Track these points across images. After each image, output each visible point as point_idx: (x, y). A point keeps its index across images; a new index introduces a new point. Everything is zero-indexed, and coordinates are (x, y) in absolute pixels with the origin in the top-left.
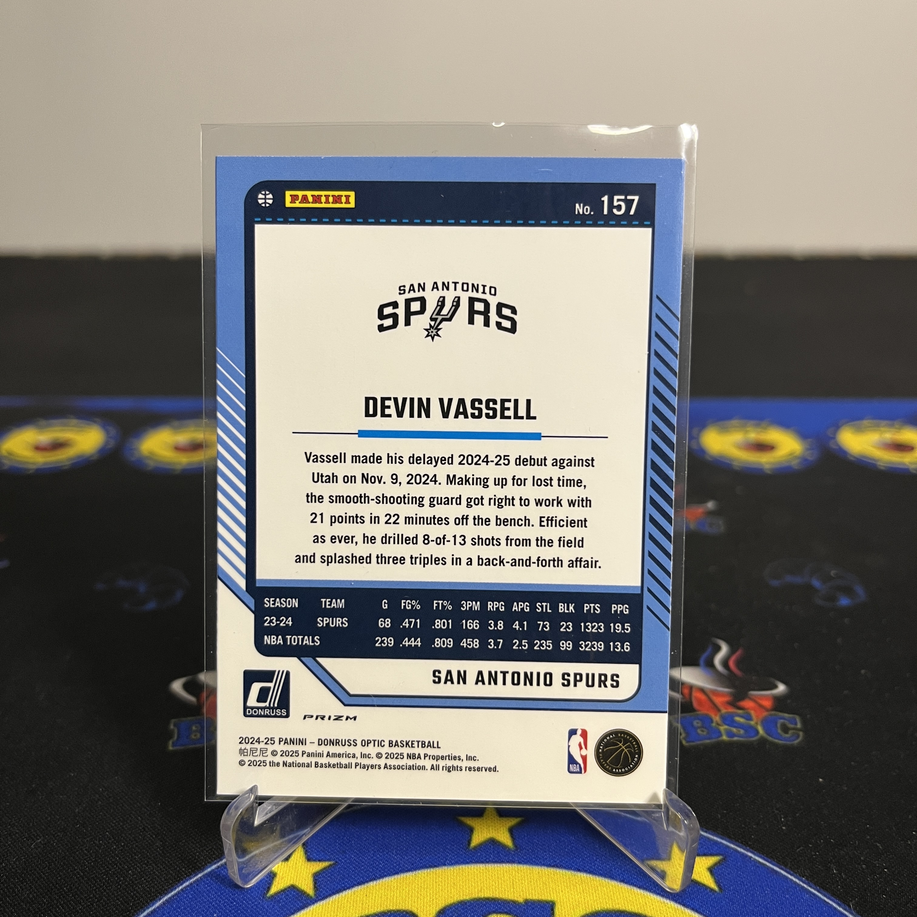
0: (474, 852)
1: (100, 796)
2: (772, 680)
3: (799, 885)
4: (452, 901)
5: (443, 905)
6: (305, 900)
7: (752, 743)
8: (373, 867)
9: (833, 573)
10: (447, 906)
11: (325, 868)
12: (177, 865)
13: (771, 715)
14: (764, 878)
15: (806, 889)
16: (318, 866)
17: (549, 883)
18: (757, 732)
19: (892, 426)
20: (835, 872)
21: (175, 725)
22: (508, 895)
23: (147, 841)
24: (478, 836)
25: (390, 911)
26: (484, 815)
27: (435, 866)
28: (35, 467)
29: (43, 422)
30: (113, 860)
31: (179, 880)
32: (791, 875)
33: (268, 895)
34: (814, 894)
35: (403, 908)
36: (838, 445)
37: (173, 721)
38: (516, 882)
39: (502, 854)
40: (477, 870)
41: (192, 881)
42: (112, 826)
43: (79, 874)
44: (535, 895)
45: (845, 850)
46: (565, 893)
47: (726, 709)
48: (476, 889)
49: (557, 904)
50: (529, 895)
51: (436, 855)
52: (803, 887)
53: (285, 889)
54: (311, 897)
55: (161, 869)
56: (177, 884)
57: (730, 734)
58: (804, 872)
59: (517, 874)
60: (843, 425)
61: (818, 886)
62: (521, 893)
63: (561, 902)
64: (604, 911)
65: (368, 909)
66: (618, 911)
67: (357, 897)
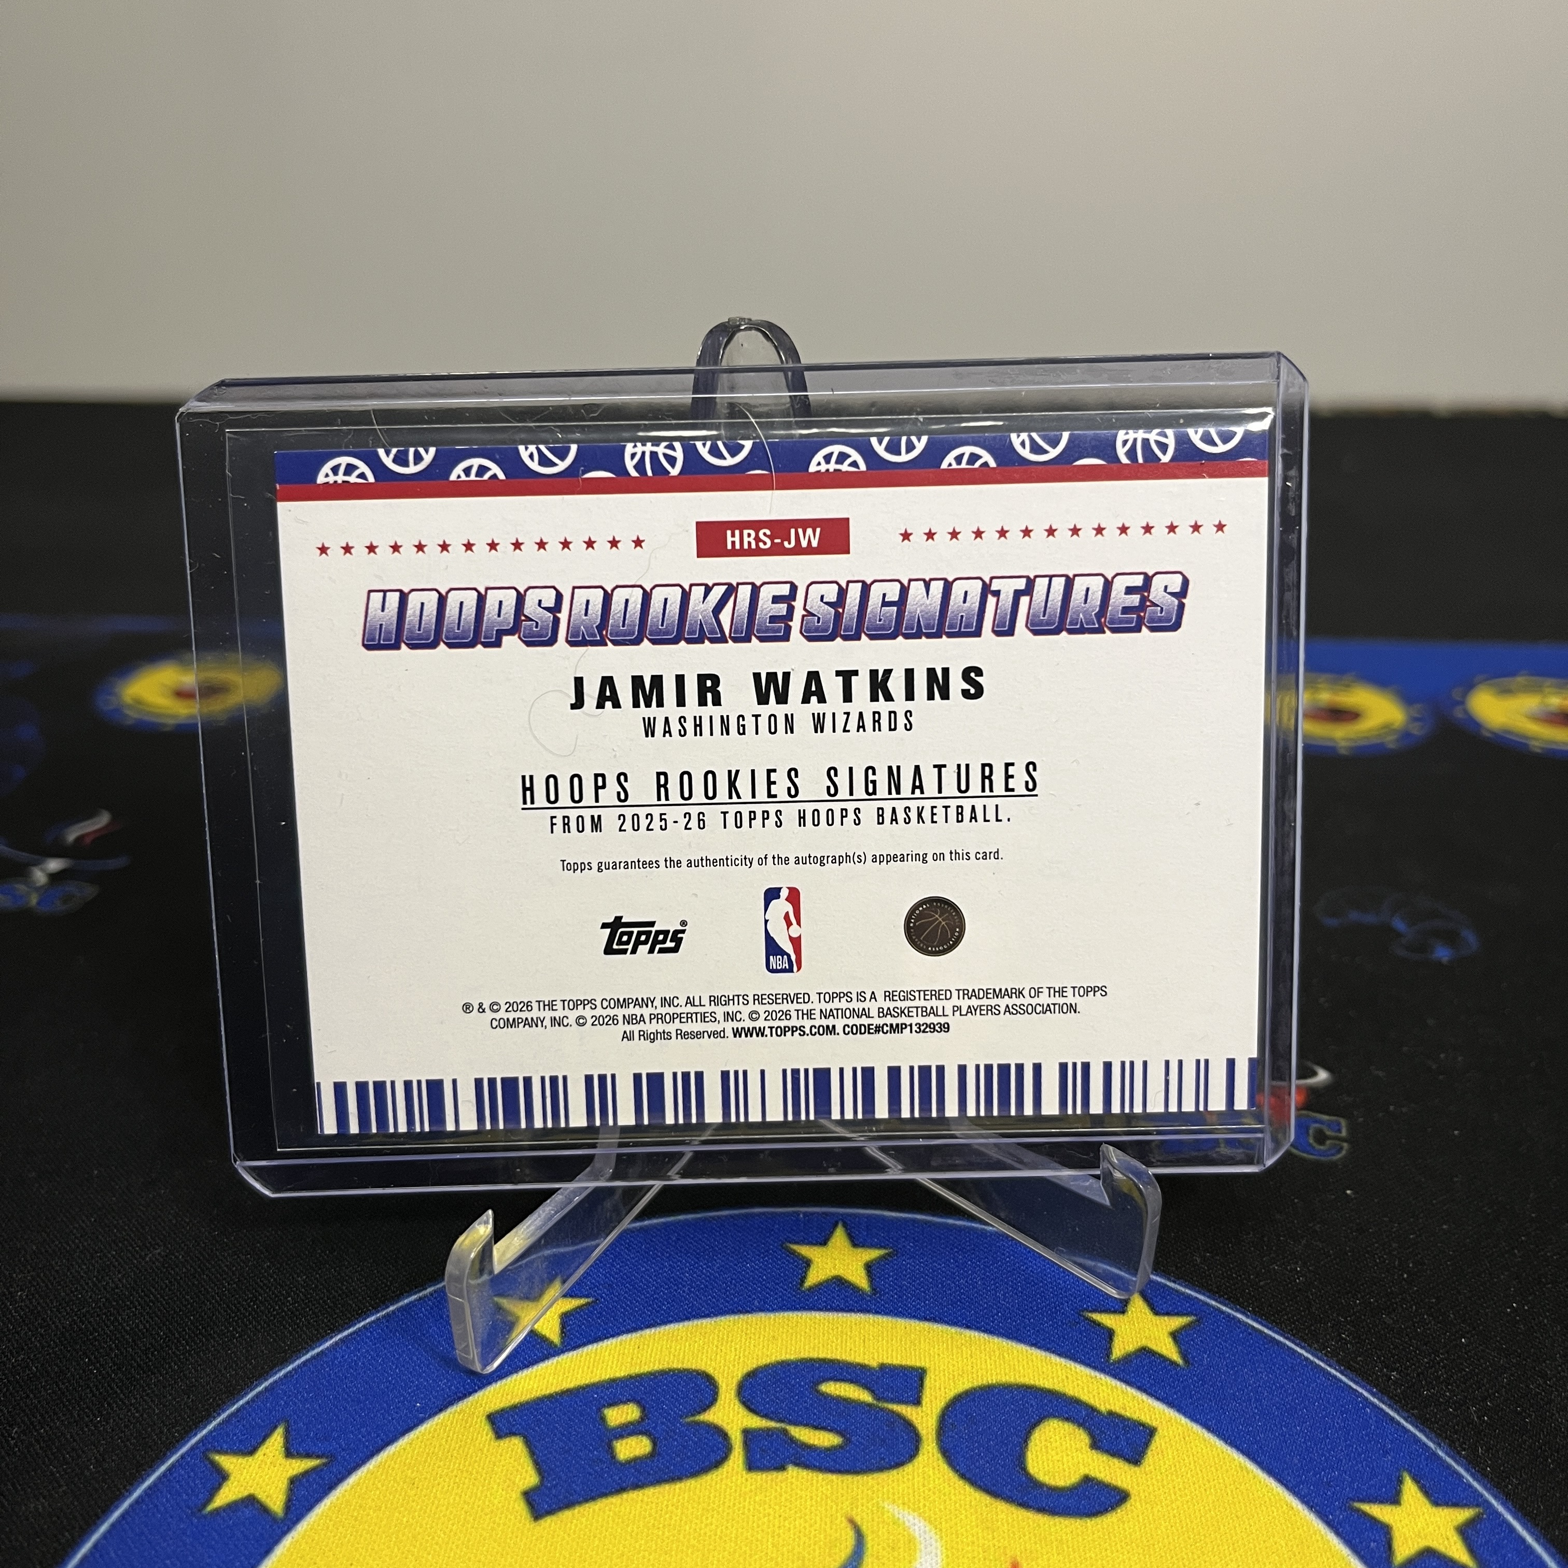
0: (808, 1295)
3: (1312, 1362)
5: (755, 1366)
6: (546, 1349)
8: (653, 1309)
10: (761, 1367)
11: (580, 1308)
12: (360, 1293)
14: (1258, 1350)
16: (571, 1304)
17: (920, 1342)
22: (855, 1356)
24: (818, 1272)
25: (673, 1370)
26: (830, 1244)
27: (748, 1312)
31: (361, 1313)
32: (1302, 1348)
34: (1335, 1377)
35: (693, 1367)
36: (1467, 713)
38: (869, 1340)
39: (851, 1299)
40: (810, 1319)
43: (213, 1297)
44: (897, 1358)
46: (943, 1358)
49: (928, 1372)
50: (887, 1358)
51: (750, 1296)
54: (556, 1346)
56: (356, 1319)
58: (1323, 1345)
60: (1480, 683)
61: (1345, 1366)
62: (876, 1354)
63: (935, 1370)
64: (1000, 1385)
65: (640, 1365)
66: (1023, 1386)
67: (625, 1348)
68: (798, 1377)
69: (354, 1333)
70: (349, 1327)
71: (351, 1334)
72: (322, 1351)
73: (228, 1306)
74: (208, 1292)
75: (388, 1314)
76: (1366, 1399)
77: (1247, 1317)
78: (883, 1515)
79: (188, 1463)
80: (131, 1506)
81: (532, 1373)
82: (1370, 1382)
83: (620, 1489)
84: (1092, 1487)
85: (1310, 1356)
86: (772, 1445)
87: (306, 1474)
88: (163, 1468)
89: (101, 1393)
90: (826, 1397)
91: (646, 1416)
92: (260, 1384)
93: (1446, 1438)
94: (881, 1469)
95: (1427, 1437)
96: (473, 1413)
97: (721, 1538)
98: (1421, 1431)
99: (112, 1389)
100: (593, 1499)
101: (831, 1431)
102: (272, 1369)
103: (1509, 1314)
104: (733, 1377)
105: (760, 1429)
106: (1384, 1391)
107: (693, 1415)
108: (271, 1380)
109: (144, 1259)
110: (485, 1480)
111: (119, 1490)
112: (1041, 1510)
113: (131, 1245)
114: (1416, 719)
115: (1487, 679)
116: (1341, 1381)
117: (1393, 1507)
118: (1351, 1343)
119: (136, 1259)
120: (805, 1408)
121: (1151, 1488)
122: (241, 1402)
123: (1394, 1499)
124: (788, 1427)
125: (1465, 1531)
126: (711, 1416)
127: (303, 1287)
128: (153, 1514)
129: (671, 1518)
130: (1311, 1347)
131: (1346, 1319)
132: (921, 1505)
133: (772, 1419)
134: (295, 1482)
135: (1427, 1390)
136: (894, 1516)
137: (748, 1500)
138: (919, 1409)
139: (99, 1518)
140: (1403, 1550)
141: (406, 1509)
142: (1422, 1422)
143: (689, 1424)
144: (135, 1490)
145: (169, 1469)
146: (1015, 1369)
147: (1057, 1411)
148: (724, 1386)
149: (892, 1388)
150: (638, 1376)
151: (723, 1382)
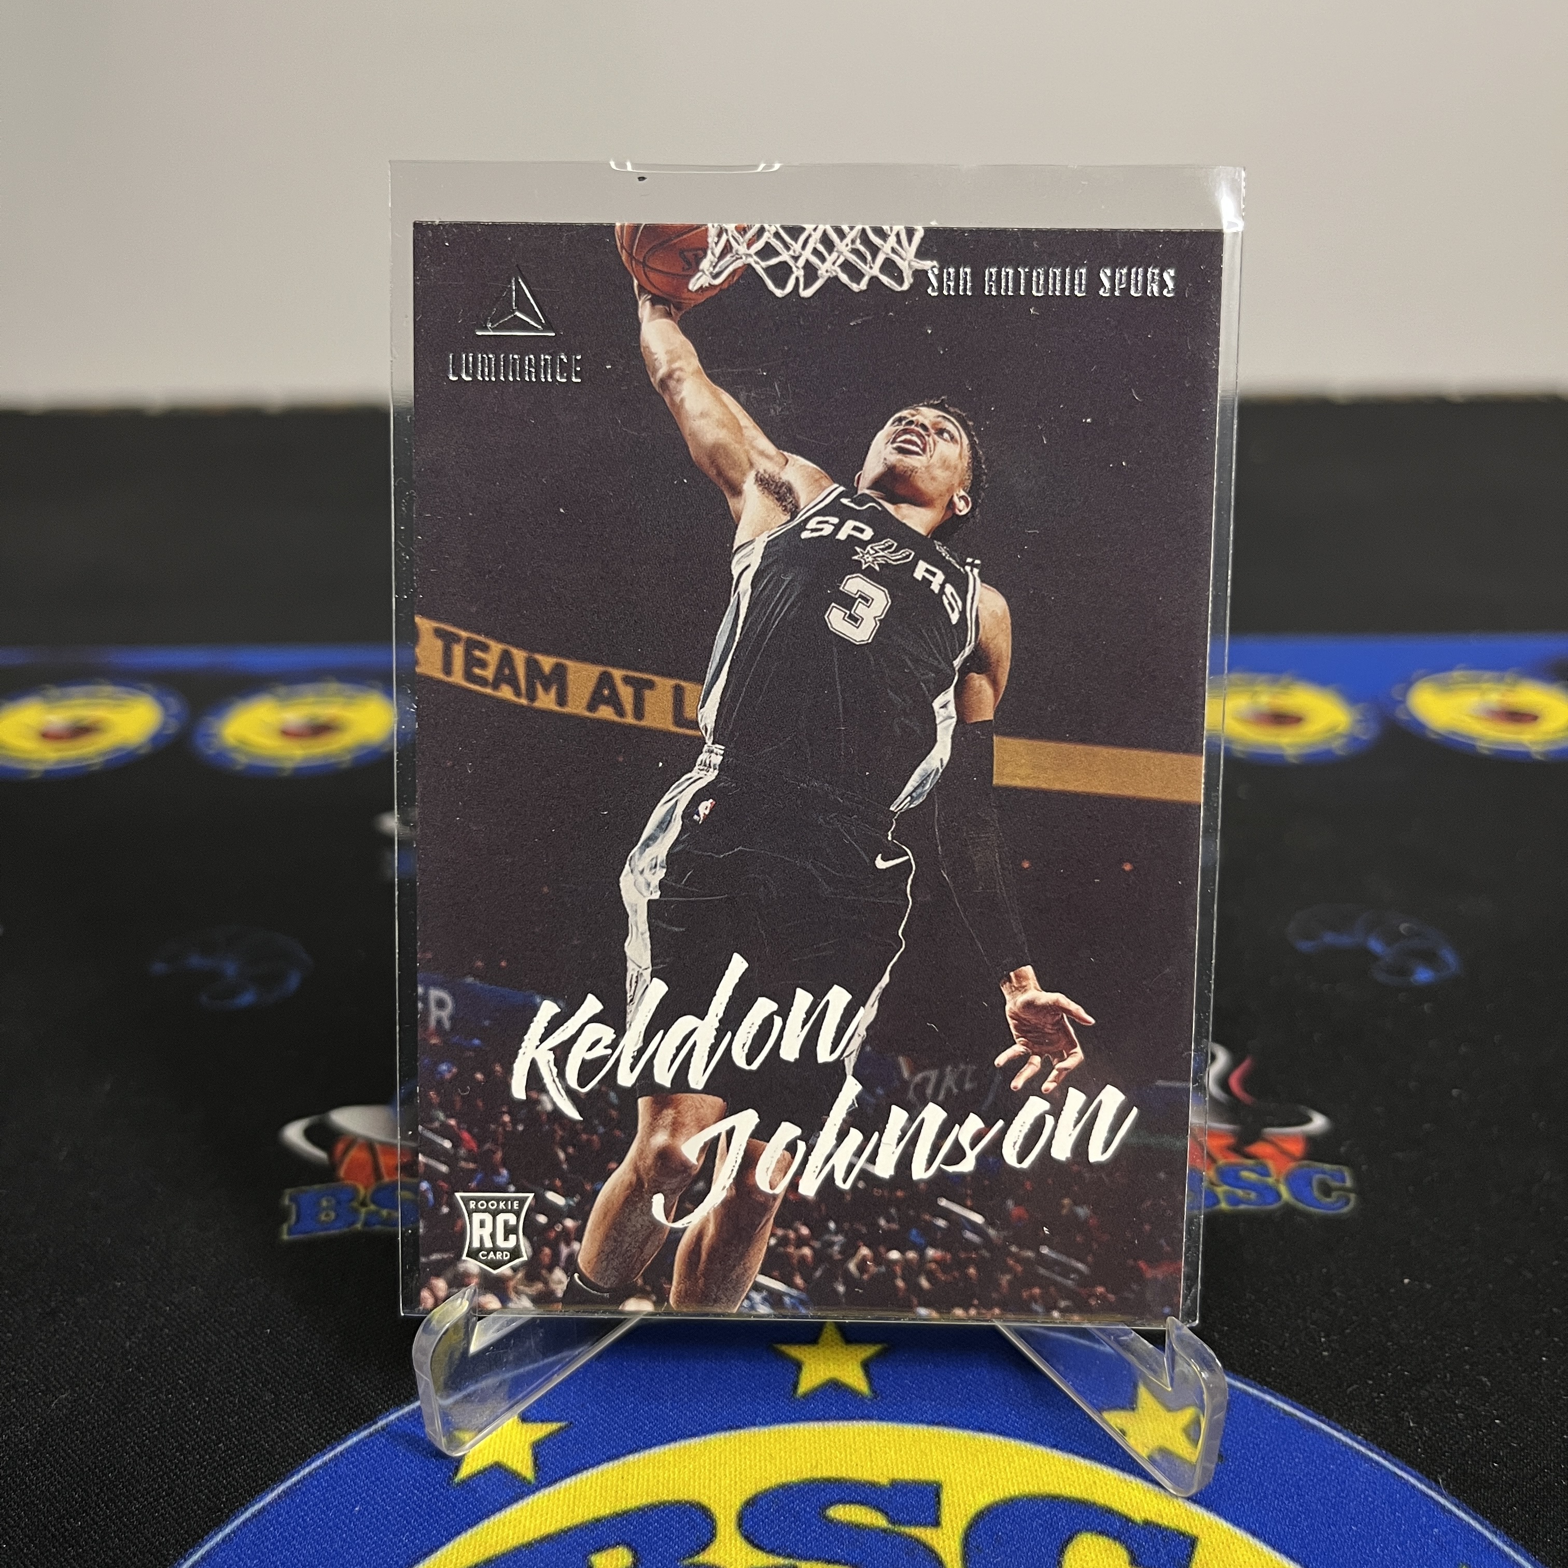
0: (803, 1403)
1: (166, 1320)
2: (1302, 1108)
4: (768, 1485)
5: (753, 1492)
6: (519, 1487)
7: (1270, 1215)
8: (635, 1430)
9: (1403, 927)
10: (760, 1493)
11: (551, 1434)
12: (301, 1432)
13: (1301, 1167)
15: (1364, 1456)
16: (541, 1430)
17: (931, 1450)
18: (1279, 1196)
19: (1500, 680)
20: (1412, 1425)
21: (292, 1199)
22: (862, 1474)
23: (249, 1394)
24: (811, 1376)
25: (663, 1503)
26: (820, 1341)
27: (739, 1427)
28: (41, 768)
29: (54, 692)
30: (192, 1426)
31: (305, 1457)
33: (456, 1480)
35: (686, 1498)
36: (1409, 713)
37: (288, 1192)
38: (876, 1452)
39: (851, 1405)
40: (809, 1432)
41: (326, 1458)
42: (188, 1370)
43: (133, 1450)
44: (908, 1472)
45: (1428, 1388)
46: (958, 1468)
47: (1226, 1158)
48: (809, 1465)
49: (944, 1487)
50: (898, 1472)
51: (739, 1409)
52: (1358, 1452)
53: (485, 1469)
54: (530, 1483)
55: (273, 1440)
56: (301, 1464)
57: (1233, 1200)
58: (1360, 1427)
59: (877, 1438)
60: (1418, 679)
61: (1386, 1450)
62: (885, 1468)
63: (951, 1481)
64: (1024, 1497)
65: (626, 1500)
66: (1048, 1496)
67: (607, 1480)
68: (802, 1502)
73: (150, 1458)
81: (505, 1516)
82: (1414, 1467)
90: (836, 1524)
91: (639, 1560)
93: (1502, 1525)
104: (731, 1507)
106: (1430, 1476)
107: (691, 1556)
113: (33, 1391)
114: (1360, 721)
119: (40, 1407)
120: (815, 1538)
126: (711, 1556)
138: (939, 1531)
142: (1475, 1508)
146: (1037, 1477)
147: (1088, 1524)
148: (723, 1519)
149: (907, 1508)
150: (625, 1512)
151: (720, 1513)
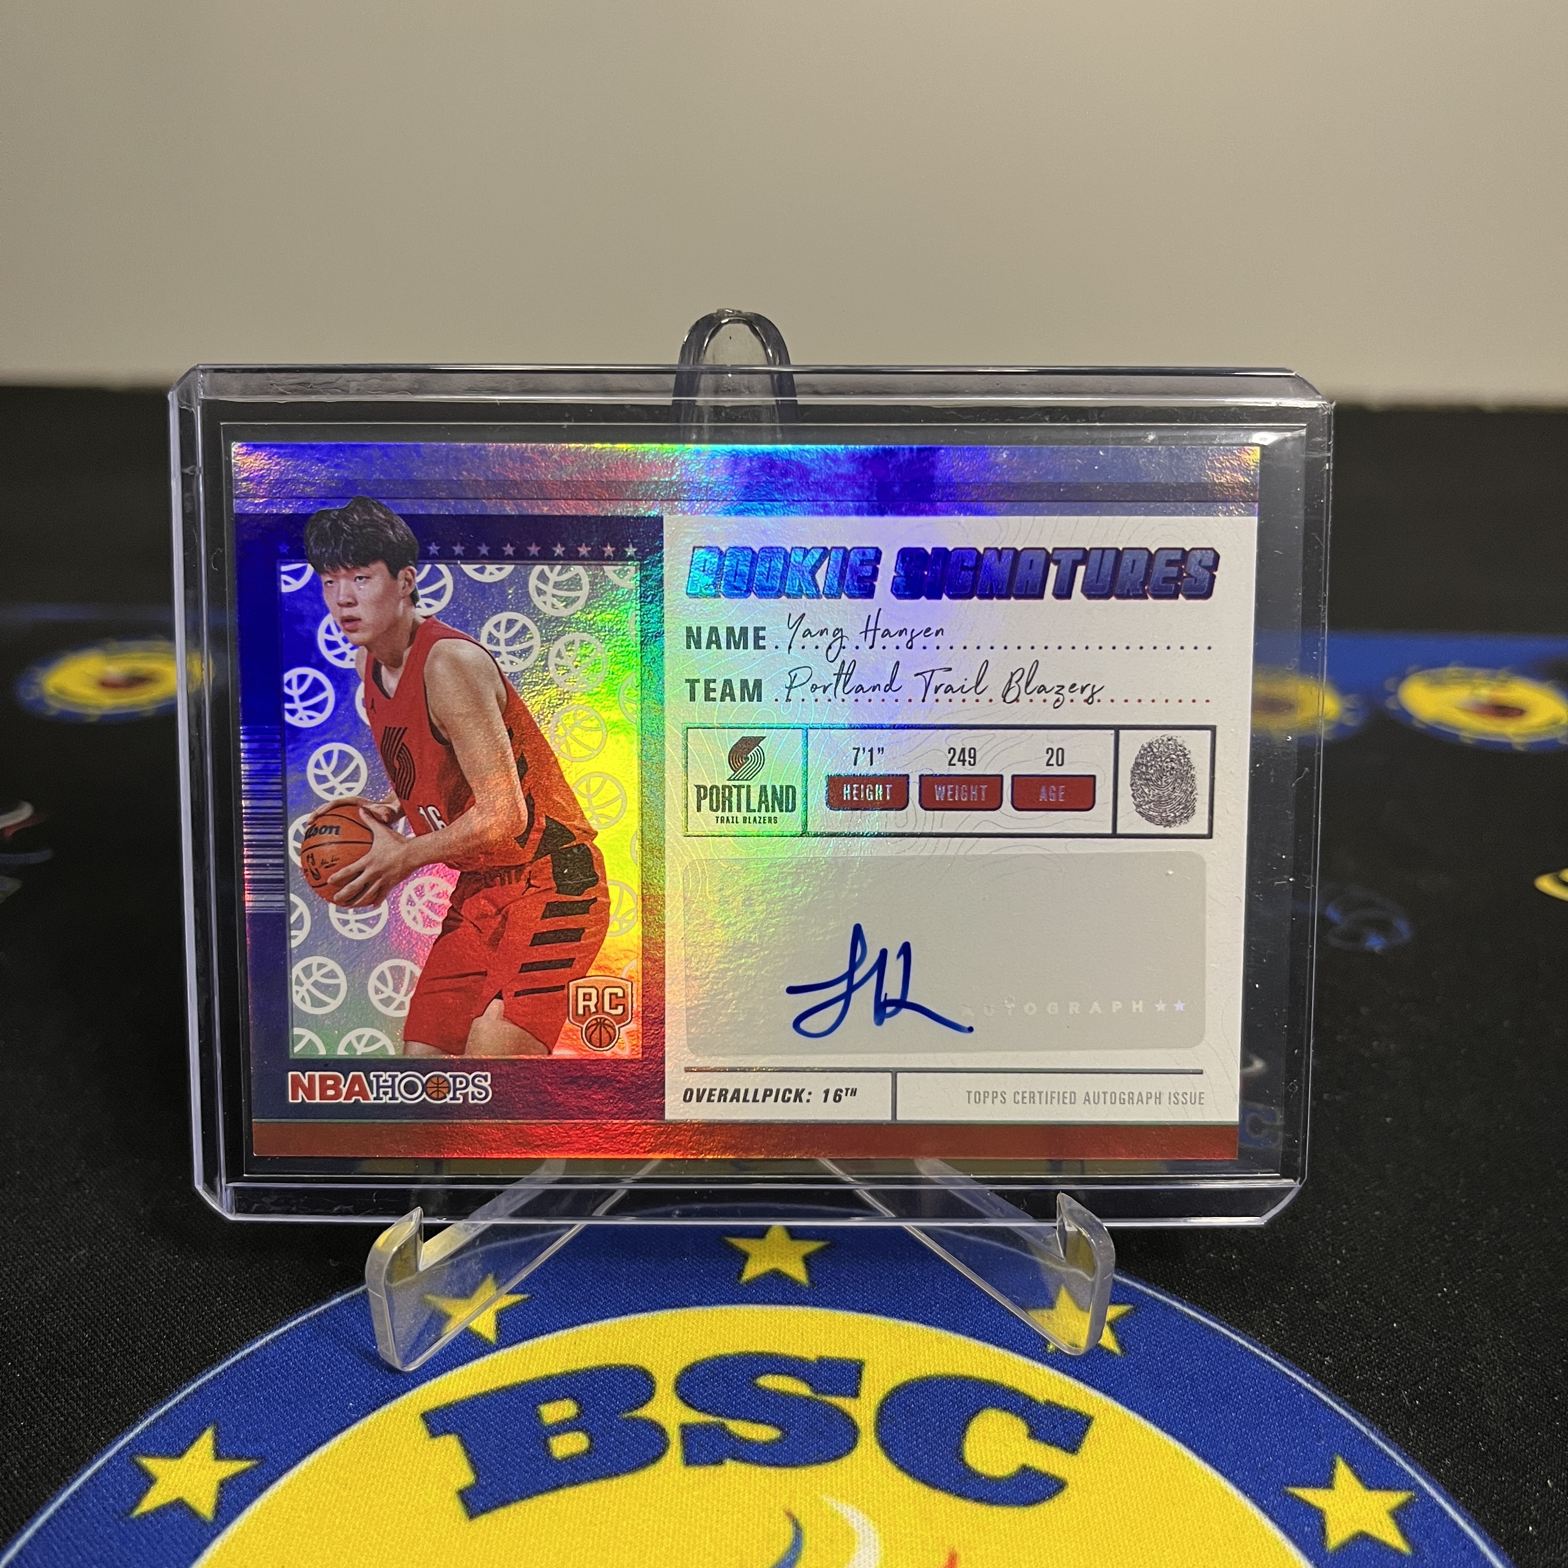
0: (746, 1289)
3: (1246, 1349)
4: (706, 1356)
5: (692, 1361)
6: (481, 1347)
8: (589, 1304)
10: (698, 1362)
11: (515, 1304)
14: (1194, 1338)
17: (858, 1334)
22: (793, 1350)
24: (755, 1265)
25: (610, 1366)
26: (768, 1236)
27: (685, 1306)
28: (98, 712)
31: (292, 1312)
32: (1237, 1334)
34: (1269, 1363)
35: (631, 1362)
36: (1399, 704)
38: (807, 1332)
39: (789, 1292)
40: (749, 1313)
43: (140, 1298)
44: (835, 1351)
46: (881, 1350)
48: (745, 1341)
49: (866, 1364)
50: (826, 1351)
51: (687, 1290)
54: (491, 1343)
58: (1258, 1331)
59: (810, 1321)
60: (1412, 673)
61: (1280, 1353)
62: (814, 1347)
63: (873, 1360)
64: (938, 1376)
65: (577, 1361)
66: (961, 1376)
67: (561, 1344)
68: (736, 1371)
69: (285, 1333)
70: (280, 1327)
71: (282, 1334)
72: (252, 1352)
73: (156, 1307)
74: (135, 1293)
75: (320, 1314)
76: (1300, 1385)
77: (1183, 1304)
78: (821, 1507)
79: (114, 1467)
80: (57, 1511)
81: (466, 1370)
82: (1304, 1368)
83: (558, 1486)
84: (1029, 1476)
85: (1246, 1344)
86: (710, 1438)
87: (236, 1477)
88: (89, 1473)
89: (24, 1398)
90: (765, 1391)
91: (583, 1412)
92: (189, 1386)
93: (1378, 1422)
94: (819, 1462)
95: (1360, 1421)
96: (407, 1413)
97: (658, 1534)
98: (1353, 1415)
99: (35, 1393)
100: (529, 1497)
101: (768, 1424)
102: (201, 1371)
103: (1439, 1299)
104: (671, 1372)
105: (698, 1424)
106: (1317, 1377)
107: (630, 1411)
108: (199, 1382)
109: (68, 1260)
110: (419, 1479)
111: (44, 1495)
112: (979, 1500)
113: (55, 1247)
114: (1349, 710)
115: (1419, 670)
116: (1275, 1367)
117: (1327, 1492)
118: (1286, 1331)
119: (60, 1261)
120: (743, 1402)
121: (1088, 1476)
122: (169, 1405)
123: (1327, 1483)
124: (726, 1422)
125: (1399, 1515)
126: (647, 1412)
127: (233, 1287)
128: (80, 1519)
129: (608, 1515)
130: (1246, 1333)
131: (1280, 1305)
132: (860, 1496)
133: (709, 1413)
134: (225, 1485)
135: (1360, 1375)
136: (832, 1508)
137: (685, 1495)
138: (857, 1402)
139: (23, 1523)
140: (1336, 1535)
141: (338, 1510)
142: (1355, 1406)
143: (627, 1420)
144: (61, 1494)
145: (95, 1474)
146: (952, 1360)
147: (995, 1401)
148: (662, 1381)
149: (830, 1381)
150: (574, 1372)
151: (660, 1376)
